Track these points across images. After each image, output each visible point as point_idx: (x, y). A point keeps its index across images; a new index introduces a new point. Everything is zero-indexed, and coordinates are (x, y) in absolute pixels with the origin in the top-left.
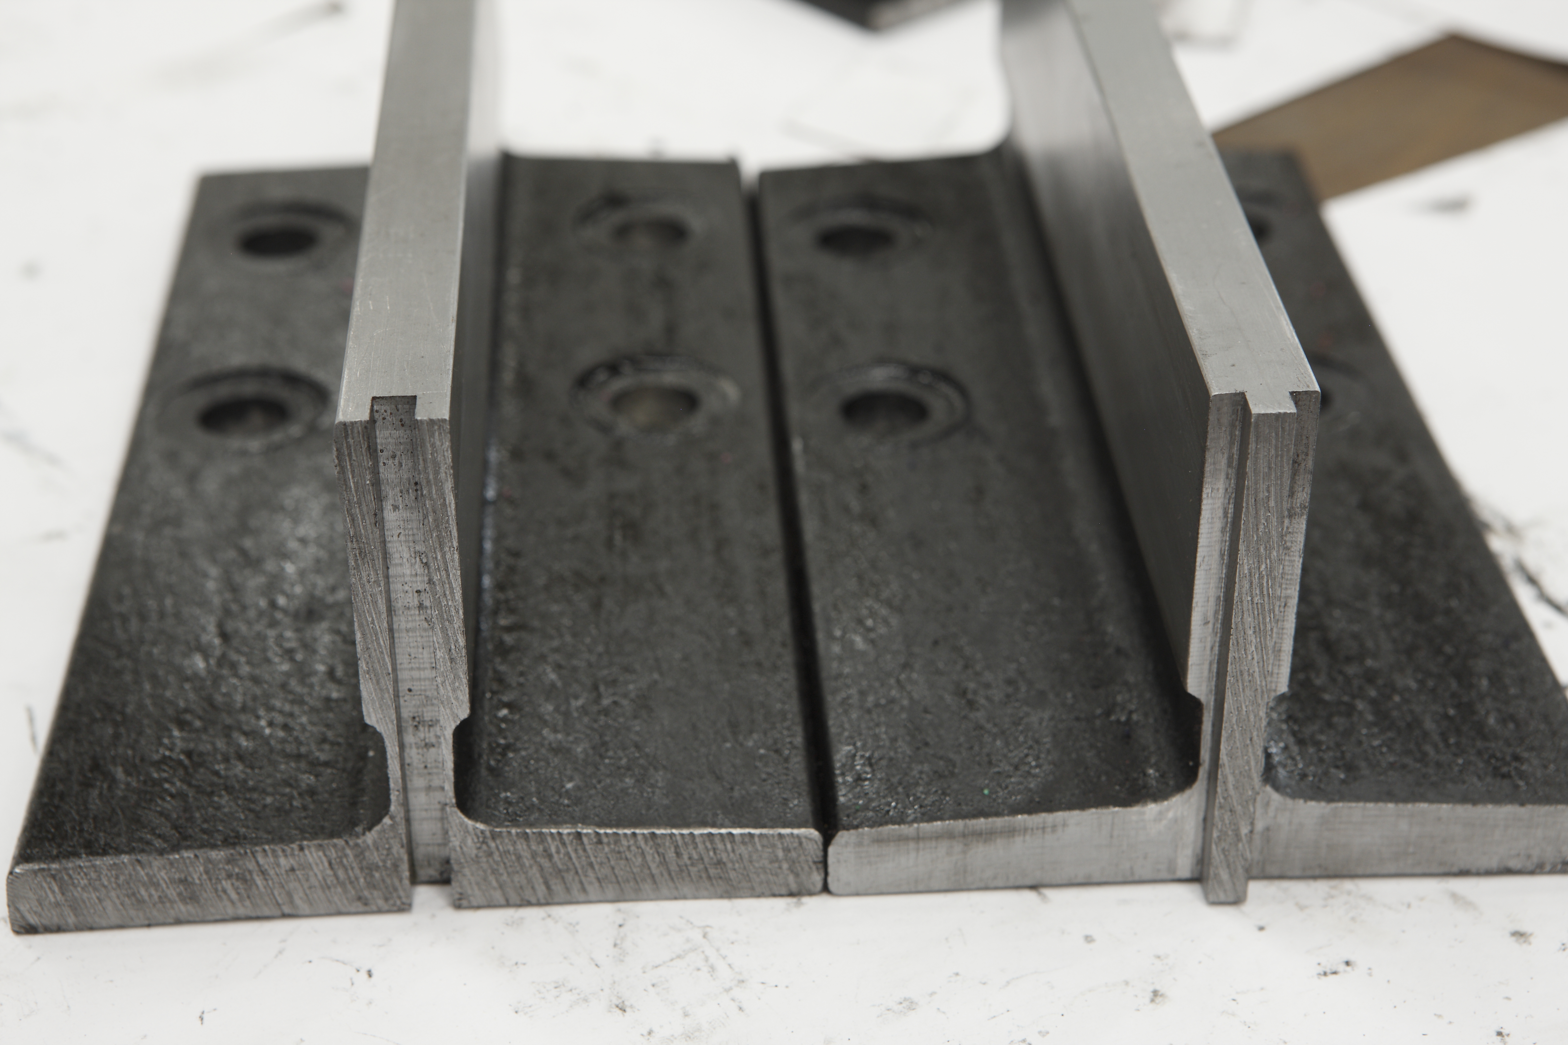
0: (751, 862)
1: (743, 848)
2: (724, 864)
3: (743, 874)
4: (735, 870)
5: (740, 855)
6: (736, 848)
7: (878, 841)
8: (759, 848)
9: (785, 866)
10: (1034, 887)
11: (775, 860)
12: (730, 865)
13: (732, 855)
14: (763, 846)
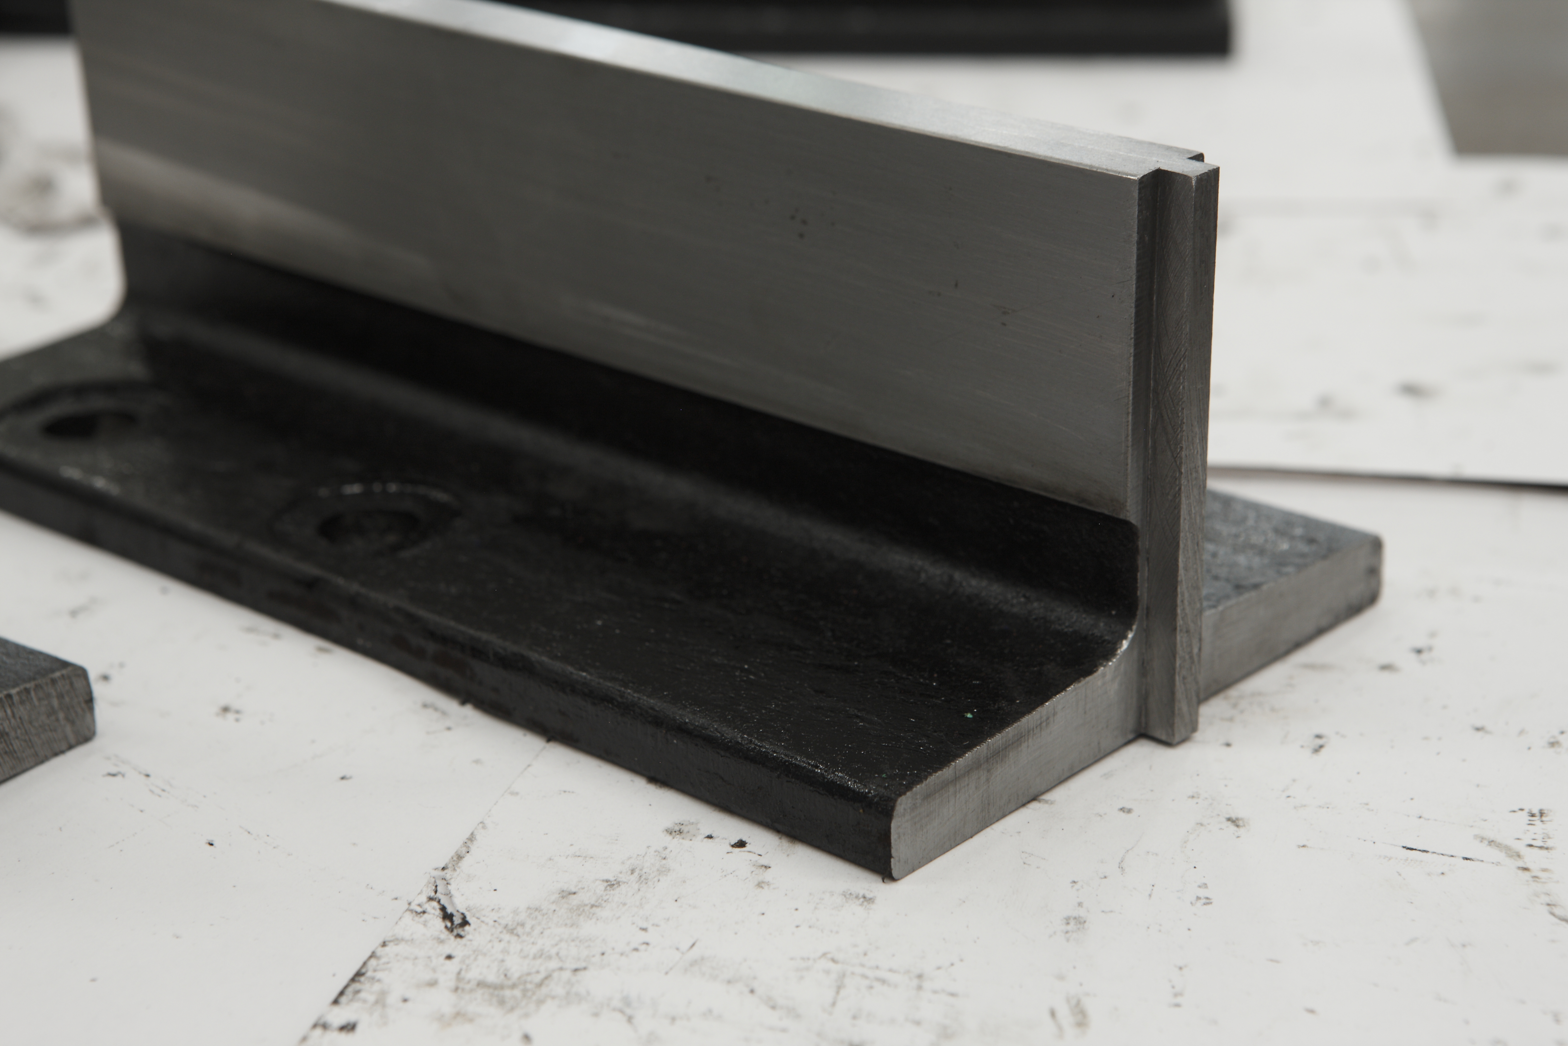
0: (30, 722)
1: (21, 708)
2: (7, 734)
3: (25, 741)
4: (17, 738)
5: (20, 718)
6: (15, 711)
7: (927, 797)
8: (36, 702)
9: (61, 715)
10: (1035, 798)
11: (52, 712)
12: (12, 734)
13: (13, 721)
14: (39, 699)
